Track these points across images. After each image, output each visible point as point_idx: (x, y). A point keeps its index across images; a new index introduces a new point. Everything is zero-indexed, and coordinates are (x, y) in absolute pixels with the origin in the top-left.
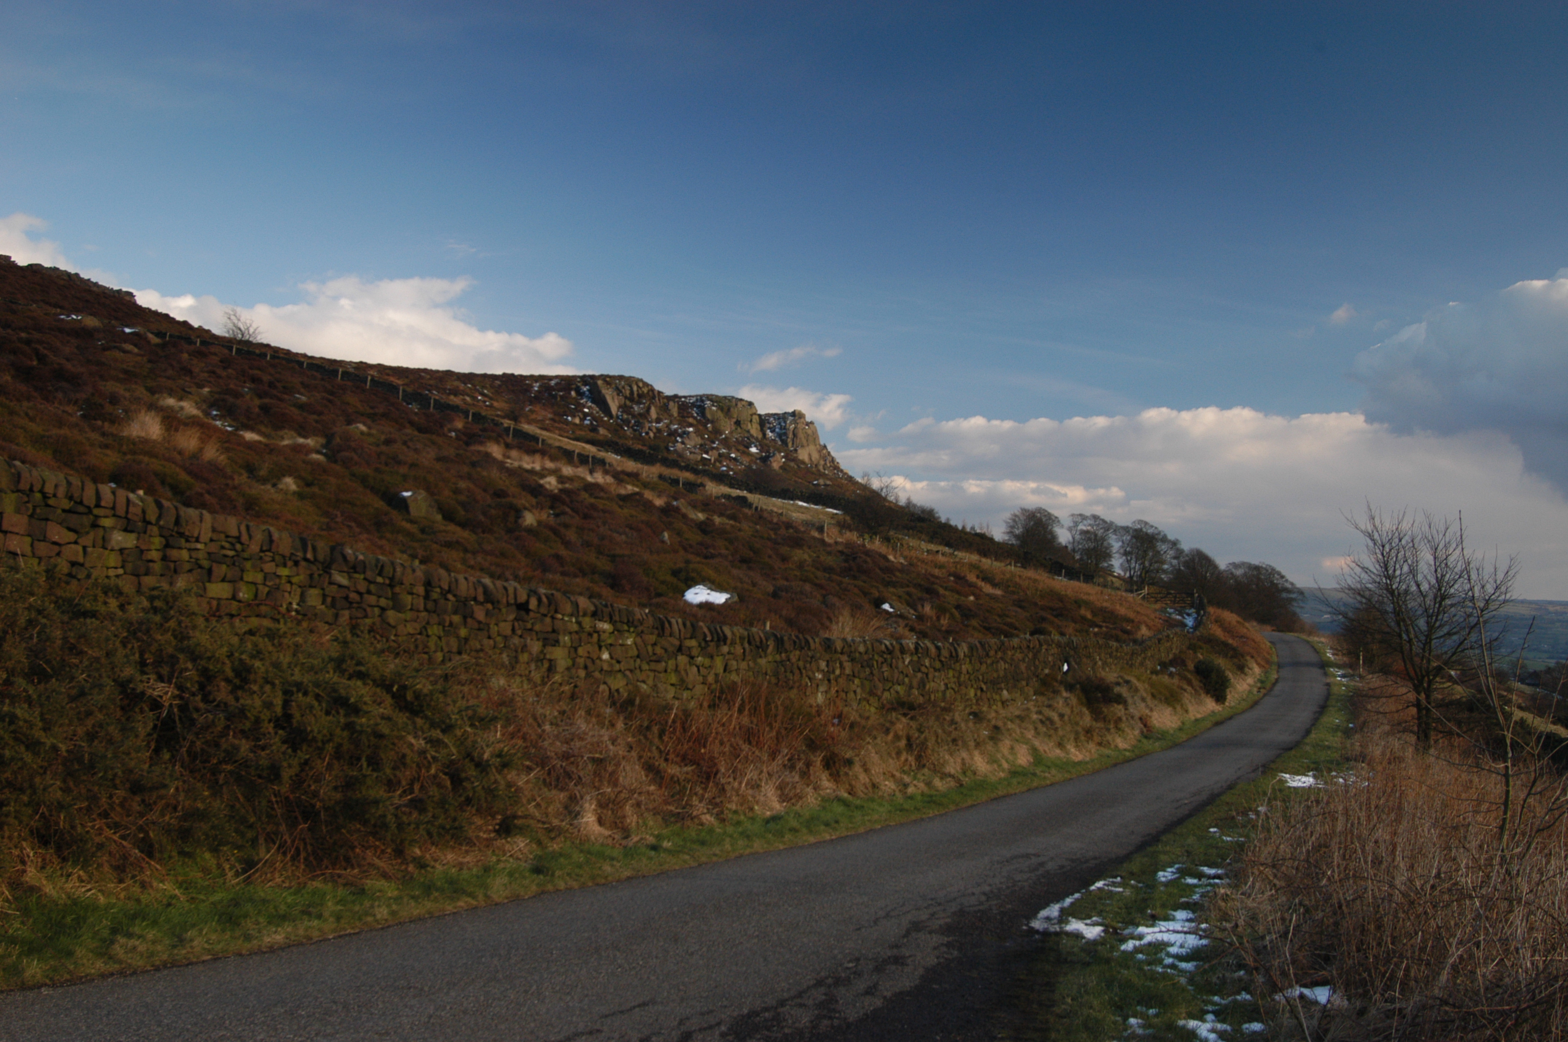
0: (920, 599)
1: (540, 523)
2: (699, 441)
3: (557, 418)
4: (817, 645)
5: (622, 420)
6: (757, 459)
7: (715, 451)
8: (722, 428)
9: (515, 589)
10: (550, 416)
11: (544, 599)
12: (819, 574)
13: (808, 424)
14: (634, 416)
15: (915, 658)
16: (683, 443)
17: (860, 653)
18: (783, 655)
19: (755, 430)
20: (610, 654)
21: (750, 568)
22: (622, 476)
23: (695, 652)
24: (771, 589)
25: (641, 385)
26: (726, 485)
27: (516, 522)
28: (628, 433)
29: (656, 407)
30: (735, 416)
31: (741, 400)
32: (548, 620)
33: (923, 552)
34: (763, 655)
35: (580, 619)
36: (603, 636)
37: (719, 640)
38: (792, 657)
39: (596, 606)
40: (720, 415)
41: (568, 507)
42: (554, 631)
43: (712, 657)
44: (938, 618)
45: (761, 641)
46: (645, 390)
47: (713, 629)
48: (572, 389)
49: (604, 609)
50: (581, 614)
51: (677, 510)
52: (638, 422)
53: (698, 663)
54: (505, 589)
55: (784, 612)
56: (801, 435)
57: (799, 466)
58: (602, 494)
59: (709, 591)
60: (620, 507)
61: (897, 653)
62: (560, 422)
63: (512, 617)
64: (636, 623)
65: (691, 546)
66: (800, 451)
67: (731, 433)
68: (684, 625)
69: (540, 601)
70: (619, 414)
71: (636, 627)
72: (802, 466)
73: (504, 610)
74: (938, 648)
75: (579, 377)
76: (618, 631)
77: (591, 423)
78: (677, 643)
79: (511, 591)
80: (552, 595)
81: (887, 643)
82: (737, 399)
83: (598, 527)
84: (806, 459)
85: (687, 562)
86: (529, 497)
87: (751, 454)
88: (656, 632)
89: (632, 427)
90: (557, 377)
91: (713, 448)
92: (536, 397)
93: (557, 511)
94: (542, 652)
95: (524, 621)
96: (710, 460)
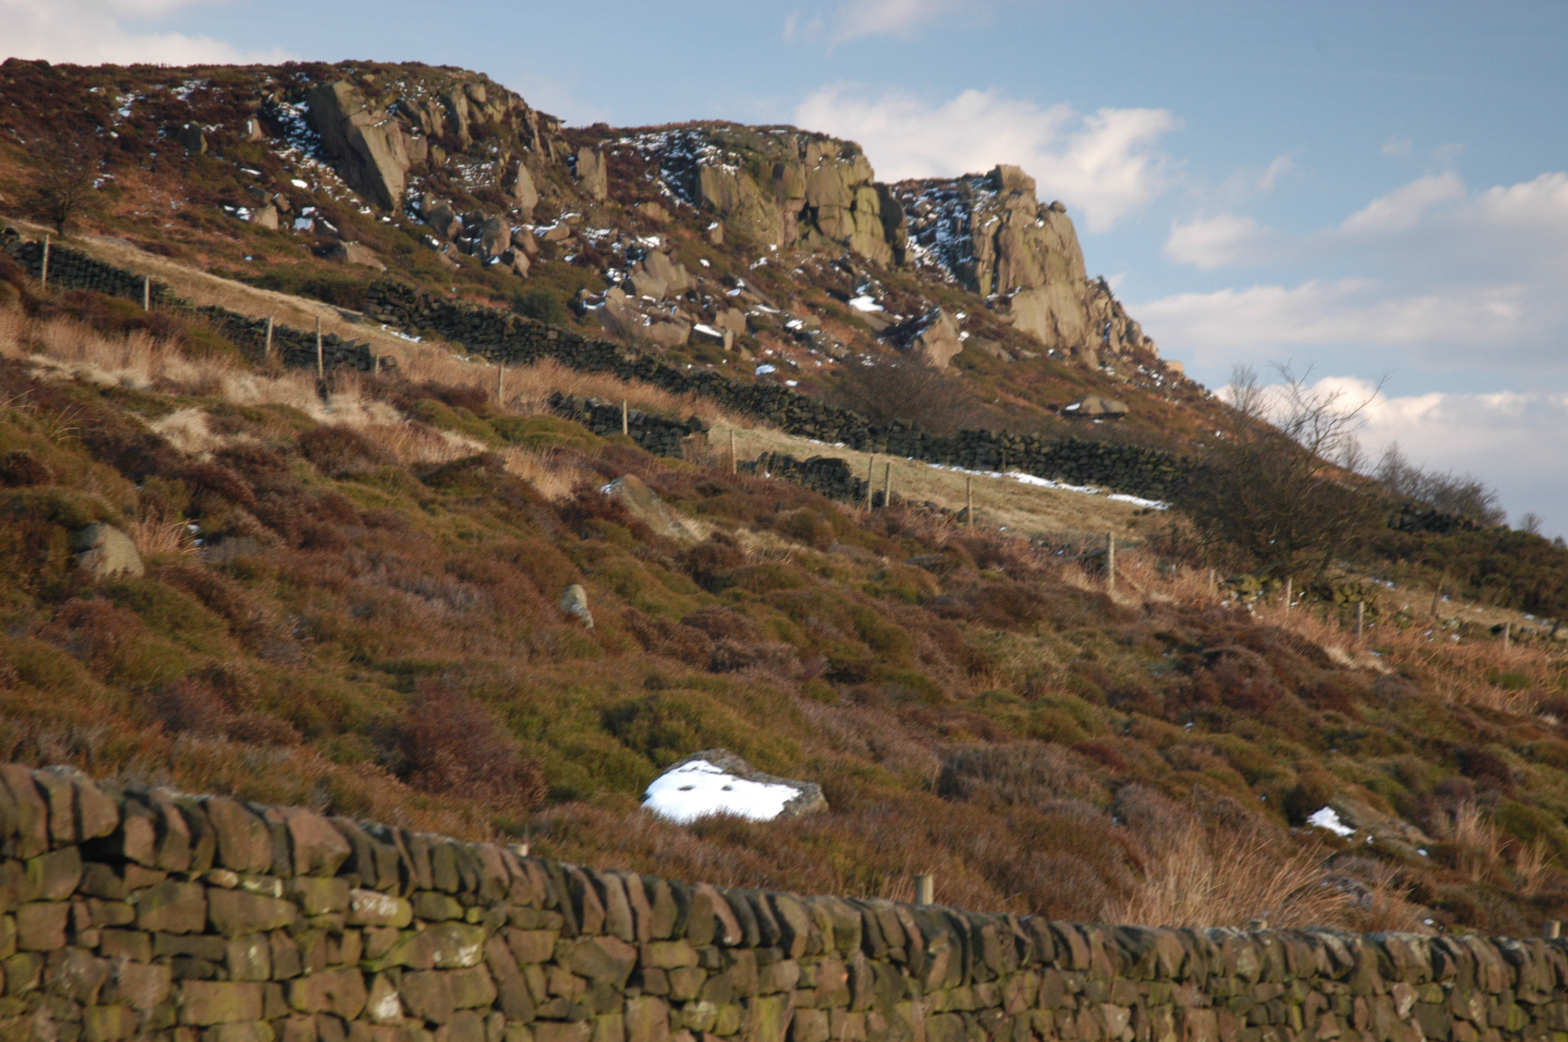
0: (1442, 791)
1: (153, 566)
2: (683, 279)
3: (200, 212)
4: (1097, 953)
5: (418, 213)
6: (878, 334)
7: (734, 312)
8: (759, 234)
9: (76, 793)
10: (174, 205)
11: (177, 823)
12: (1094, 712)
13: (1043, 212)
14: (460, 201)
15: (1434, 994)
16: (628, 287)
17: (1243, 978)
18: (983, 988)
19: (866, 237)
20: (403, 1001)
21: (861, 699)
22: (427, 402)
23: (685, 986)
24: (934, 767)
25: (480, 94)
26: (775, 423)
27: (71, 564)
28: (444, 257)
29: (533, 169)
30: (801, 193)
31: (819, 138)
32: (189, 892)
33: (1448, 632)
34: (913, 986)
35: (301, 884)
36: (379, 941)
37: (765, 943)
38: (1011, 994)
39: (351, 841)
40: (749, 188)
41: (248, 506)
42: (210, 929)
43: (744, 1001)
44: (1509, 858)
45: (908, 944)
46: (497, 112)
47: (745, 906)
48: (247, 114)
49: (381, 849)
50: (302, 867)
51: (615, 510)
52: (478, 220)
53: (698, 1022)
54: (42, 791)
55: (981, 845)
56: (1021, 250)
57: (1015, 355)
58: (362, 464)
59: (728, 779)
60: (424, 505)
61: (1370, 975)
62: (212, 225)
63: (63, 887)
64: (486, 891)
65: (664, 630)
66: (1018, 303)
67: (789, 247)
68: (650, 894)
69: (160, 827)
70: (412, 193)
71: (487, 906)
72: (1028, 354)
73: (37, 864)
74: (1511, 959)
75: (270, 69)
76: (428, 921)
77: (318, 225)
78: (627, 955)
79: (61, 798)
80: (204, 805)
81: (1336, 944)
82: (804, 133)
83: (354, 574)
84: (1042, 333)
85: (654, 683)
86: (115, 479)
87: (855, 320)
88: (556, 920)
89: (455, 239)
90: (194, 71)
91: (729, 303)
92: (125, 143)
93: (213, 525)
94: (170, 1000)
95: (105, 899)
96: (720, 341)
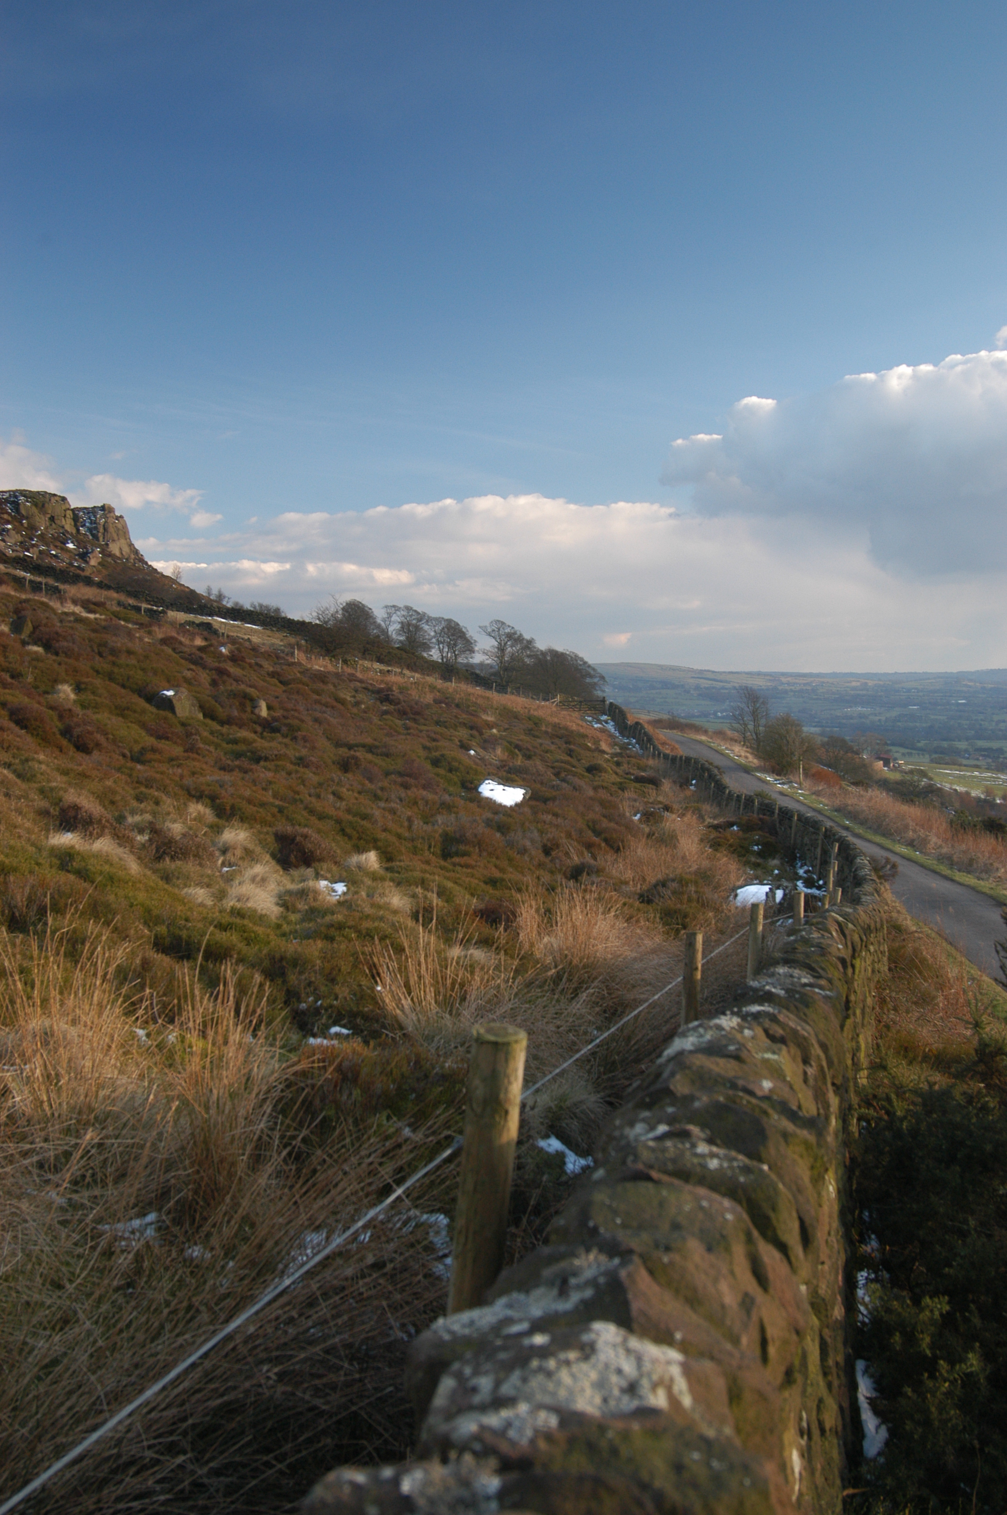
2: (20, 539)
6: (76, 555)
7: (34, 548)
8: (38, 524)
13: (118, 518)
19: (69, 526)
30: (49, 512)
31: (55, 495)
40: (35, 510)
56: (111, 530)
57: (115, 562)
59: (501, 787)
66: (112, 545)
67: (46, 528)
72: (119, 561)
82: (50, 494)
84: (118, 554)
87: (68, 550)
91: (33, 545)
96: (32, 557)
